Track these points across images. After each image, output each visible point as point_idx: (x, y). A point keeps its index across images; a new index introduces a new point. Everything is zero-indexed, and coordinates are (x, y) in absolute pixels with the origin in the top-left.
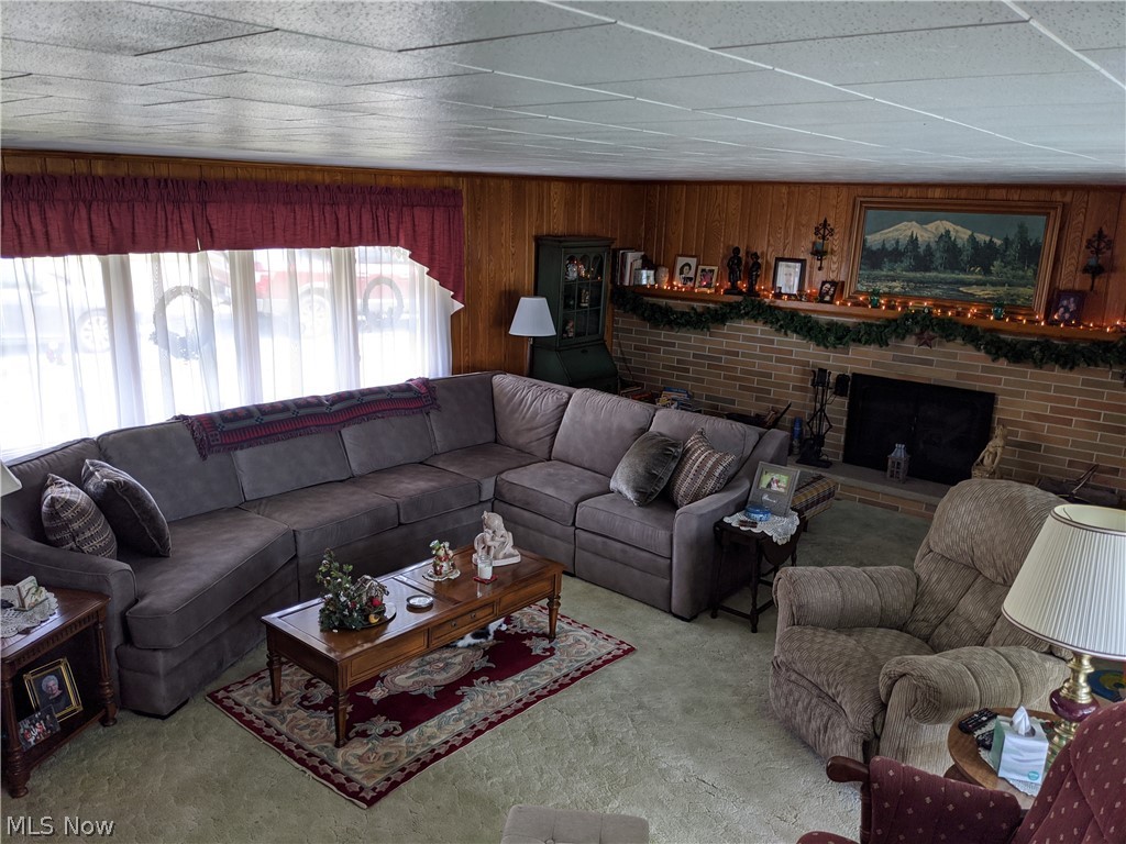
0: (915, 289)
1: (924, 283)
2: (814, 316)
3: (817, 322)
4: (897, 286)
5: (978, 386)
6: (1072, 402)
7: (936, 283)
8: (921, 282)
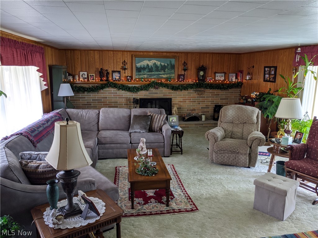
4: (146, 76)
5: (168, 97)
6: (186, 97)
7: (154, 75)
8: (151, 75)
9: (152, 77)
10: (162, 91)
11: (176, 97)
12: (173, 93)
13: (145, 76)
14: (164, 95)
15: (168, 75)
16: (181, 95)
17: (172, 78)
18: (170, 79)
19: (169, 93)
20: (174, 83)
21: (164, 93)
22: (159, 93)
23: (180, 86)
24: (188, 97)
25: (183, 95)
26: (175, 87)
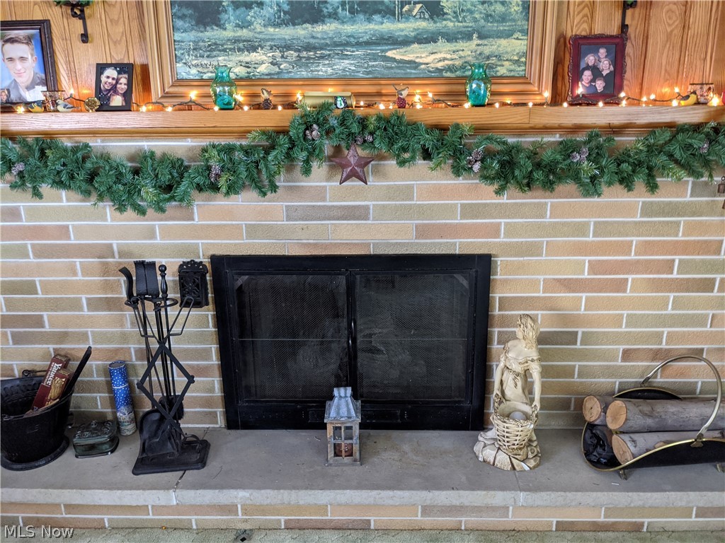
0: (298, 62)
1: (314, 48)
2: (96, 143)
3: (106, 158)
4: (262, 61)
5: (459, 245)
6: (625, 248)
7: (340, 46)
8: (308, 48)
9: (323, 70)
10: (407, 192)
11: (533, 250)
12: (503, 211)
13: (253, 57)
14: (422, 231)
15: (468, 49)
16: (581, 229)
17: (502, 71)
18: (486, 79)
19: (468, 211)
20: (517, 117)
21: (421, 211)
22: (383, 212)
23: (576, 148)
24: (646, 247)
25: (601, 229)
26: (533, 155)
